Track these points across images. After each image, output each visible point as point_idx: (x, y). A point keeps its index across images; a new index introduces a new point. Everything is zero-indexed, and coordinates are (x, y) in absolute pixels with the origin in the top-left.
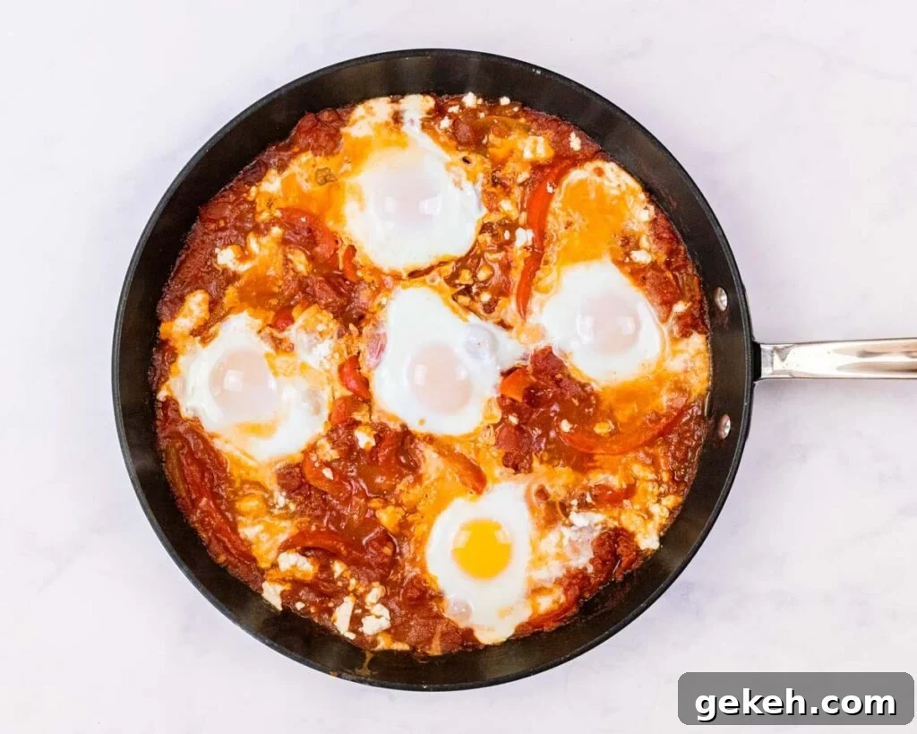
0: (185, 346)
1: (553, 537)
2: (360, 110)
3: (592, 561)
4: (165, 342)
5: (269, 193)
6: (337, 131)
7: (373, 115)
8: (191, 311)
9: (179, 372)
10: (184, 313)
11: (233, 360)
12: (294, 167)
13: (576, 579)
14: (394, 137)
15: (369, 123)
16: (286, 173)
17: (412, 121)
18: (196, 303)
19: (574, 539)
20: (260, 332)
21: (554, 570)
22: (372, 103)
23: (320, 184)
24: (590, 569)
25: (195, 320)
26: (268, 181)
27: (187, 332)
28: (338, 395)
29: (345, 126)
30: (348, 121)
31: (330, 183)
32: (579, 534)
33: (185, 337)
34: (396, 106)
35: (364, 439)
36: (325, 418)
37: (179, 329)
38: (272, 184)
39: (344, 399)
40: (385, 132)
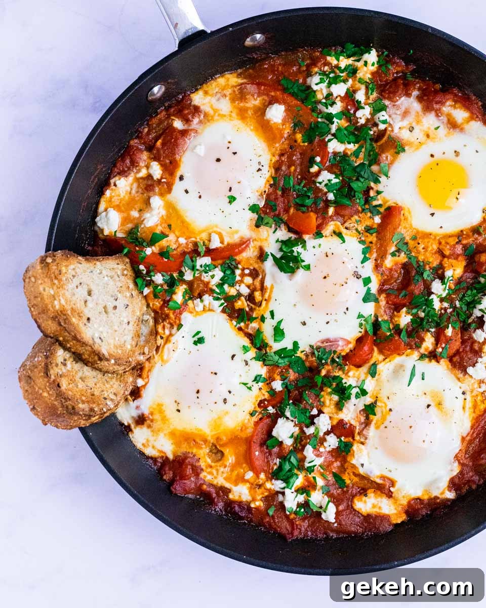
0: (403, 497)
1: (405, 135)
2: (149, 452)
3: (408, 95)
4: (407, 512)
5: (250, 492)
6: (174, 461)
7: (148, 441)
8: (374, 506)
9: (426, 491)
10: (378, 510)
11: (394, 454)
12: (220, 481)
13: (428, 101)
14: (157, 417)
15: (155, 441)
16: (227, 485)
17: (137, 407)
18: (367, 505)
19: (399, 118)
20: (363, 443)
21: (430, 120)
22: (139, 446)
23: (223, 454)
24: (415, 93)
25: (379, 499)
26: (240, 496)
27: (391, 501)
28: (381, 357)
29: (167, 458)
30: (162, 457)
31: (218, 447)
32: (394, 116)
33: (396, 500)
34: (133, 426)
35: (404, 319)
36: (403, 357)
37: (393, 508)
38: (241, 492)
39: (381, 352)
40: (156, 425)
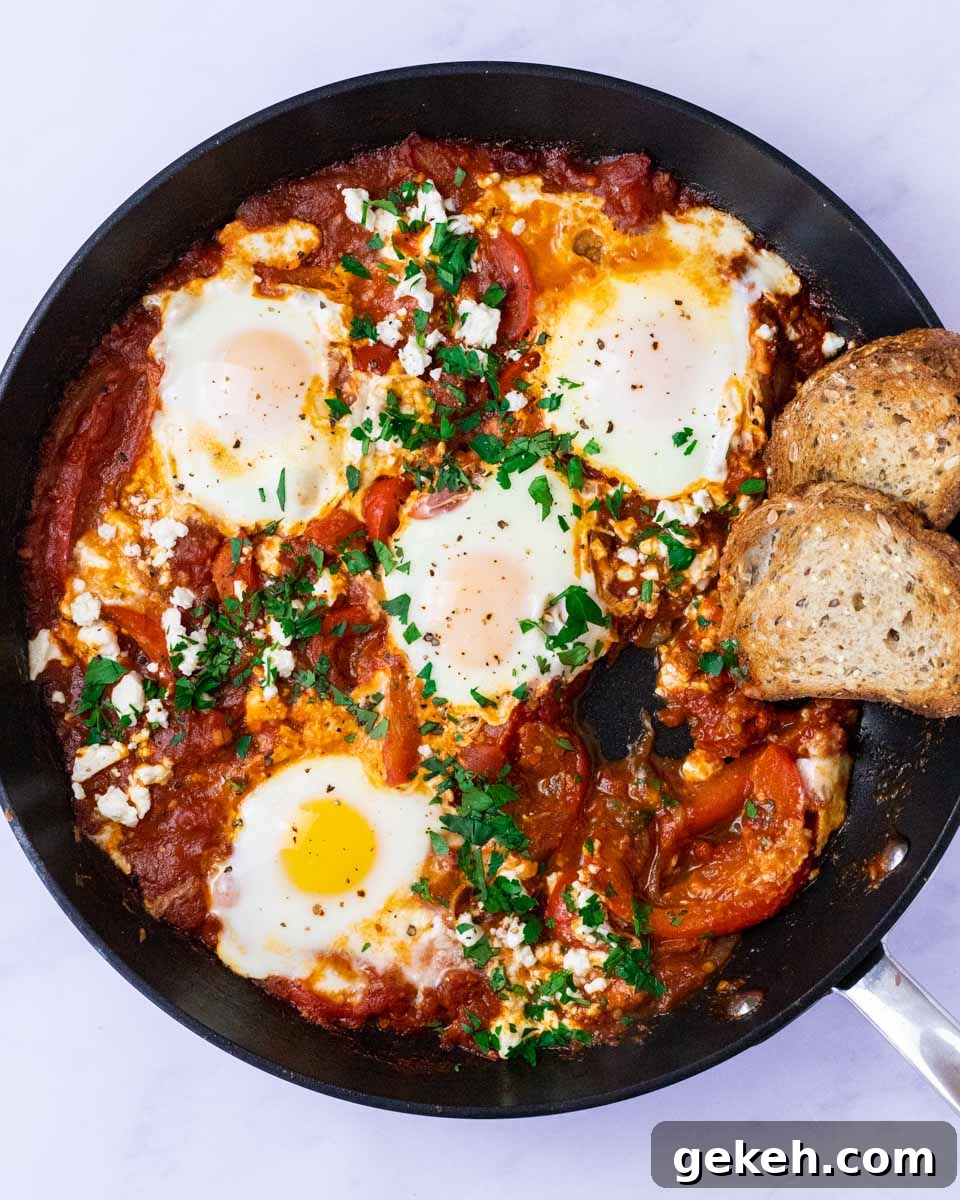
0: (234, 272)
1: (420, 917)
2: (707, 215)
3: (429, 993)
4: (220, 247)
5: (508, 198)
6: (659, 212)
7: (716, 233)
8: (281, 240)
9: (196, 294)
10: (272, 234)
11: (273, 341)
12: (565, 202)
13: (394, 992)
14: (713, 281)
15: (702, 238)
16: (551, 198)
17: (752, 286)
18: (294, 239)
19: (437, 945)
20: (333, 344)
21: (382, 957)
22: (728, 220)
23: (575, 250)
24: (420, 999)
25: (275, 255)
26: (523, 186)
27: (253, 258)
28: (346, 506)
29: (672, 214)
30: (681, 213)
31: (587, 260)
32: (448, 945)
33: (245, 262)
34: (750, 251)
35: (325, 586)
36: (306, 519)
37: (247, 248)
38: (523, 193)
39: (350, 516)
40: (710, 264)
